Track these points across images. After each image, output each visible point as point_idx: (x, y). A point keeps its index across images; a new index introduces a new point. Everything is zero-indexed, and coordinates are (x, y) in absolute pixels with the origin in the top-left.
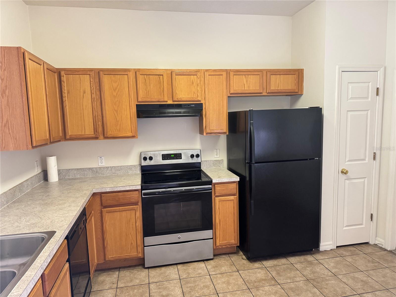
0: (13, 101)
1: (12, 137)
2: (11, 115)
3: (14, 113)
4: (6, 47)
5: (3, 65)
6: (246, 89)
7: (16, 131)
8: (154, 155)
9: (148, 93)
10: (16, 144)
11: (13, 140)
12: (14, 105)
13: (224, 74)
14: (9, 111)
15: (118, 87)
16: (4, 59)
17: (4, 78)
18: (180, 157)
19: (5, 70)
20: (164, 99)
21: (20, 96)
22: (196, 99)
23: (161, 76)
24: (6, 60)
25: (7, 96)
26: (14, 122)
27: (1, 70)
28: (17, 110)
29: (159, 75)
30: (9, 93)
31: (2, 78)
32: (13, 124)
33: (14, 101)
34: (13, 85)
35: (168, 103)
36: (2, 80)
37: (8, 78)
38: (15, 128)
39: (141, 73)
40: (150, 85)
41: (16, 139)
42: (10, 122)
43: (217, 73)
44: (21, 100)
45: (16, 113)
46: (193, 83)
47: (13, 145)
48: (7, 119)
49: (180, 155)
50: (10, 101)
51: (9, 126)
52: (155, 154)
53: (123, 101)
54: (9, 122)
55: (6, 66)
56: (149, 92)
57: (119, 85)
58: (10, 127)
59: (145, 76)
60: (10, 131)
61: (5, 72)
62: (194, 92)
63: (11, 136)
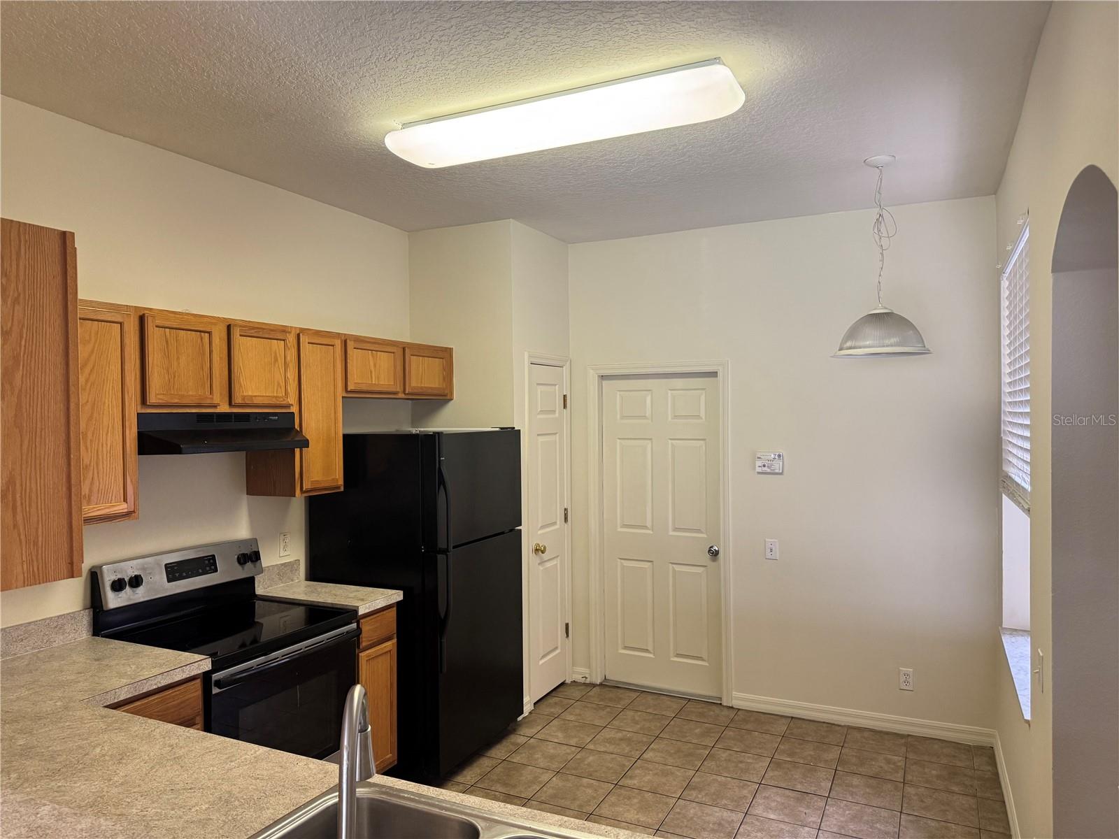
0: (35, 410)
1: (23, 537)
2: (24, 457)
3: (38, 450)
4: (25, 224)
5: (12, 285)
6: (374, 382)
7: (38, 516)
8: (144, 569)
9: (172, 380)
10: (35, 563)
11: (24, 548)
12: (39, 423)
13: (338, 343)
14: (21, 445)
15: (93, 358)
16: (18, 265)
17: (11, 328)
18: (213, 567)
19: (16, 301)
20: (212, 399)
21: (59, 393)
22: (284, 400)
23: (206, 334)
24: (21, 267)
25: (16, 392)
26: (33, 486)
27: (4, 301)
28: (47, 442)
29: (200, 331)
30: (25, 382)
31: (5, 329)
32: (31, 489)
33: (39, 410)
34: (41, 355)
35: (218, 410)
36: (6, 334)
37: (25, 331)
38: (34, 505)
39: (158, 322)
40: (178, 358)
41: (36, 543)
42: (22, 485)
43: (323, 338)
44: (62, 405)
45: (43, 452)
46: (276, 360)
47: (25, 566)
48: (11, 473)
49: (211, 561)
50: (24, 410)
51: (14, 501)
52: (146, 566)
53: (105, 403)
54: (15, 485)
55: (20, 287)
56: (175, 377)
57: (95, 352)
58: (19, 503)
59: (167, 330)
60: (19, 517)
61: (17, 308)
62: (279, 384)
63: (19, 535)
